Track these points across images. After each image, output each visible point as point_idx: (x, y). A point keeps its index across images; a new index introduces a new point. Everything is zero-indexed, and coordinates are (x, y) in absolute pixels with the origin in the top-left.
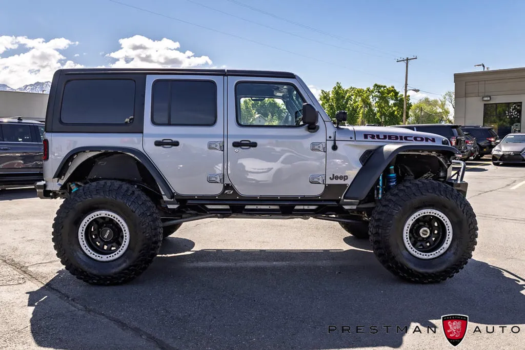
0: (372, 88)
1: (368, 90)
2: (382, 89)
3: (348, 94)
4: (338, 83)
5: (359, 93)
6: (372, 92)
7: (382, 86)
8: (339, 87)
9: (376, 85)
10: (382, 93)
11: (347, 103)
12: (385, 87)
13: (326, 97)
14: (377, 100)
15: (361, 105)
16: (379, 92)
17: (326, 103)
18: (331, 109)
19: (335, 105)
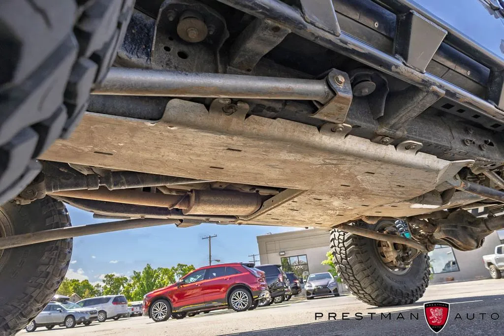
0: (176, 267)
1: (173, 268)
2: (184, 267)
3: (156, 274)
4: (148, 264)
5: (166, 271)
6: (176, 270)
7: (184, 266)
8: (149, 268)
9: (179, 265)
10: (184, 271)
11: (155, 281)
12: (186, 266)
13: (137, 277)
14: (181, 276)
15: (167, 282)
16: (182, 270)
17: (137, 282)
18: (142, 287)
19: (145, 283)
